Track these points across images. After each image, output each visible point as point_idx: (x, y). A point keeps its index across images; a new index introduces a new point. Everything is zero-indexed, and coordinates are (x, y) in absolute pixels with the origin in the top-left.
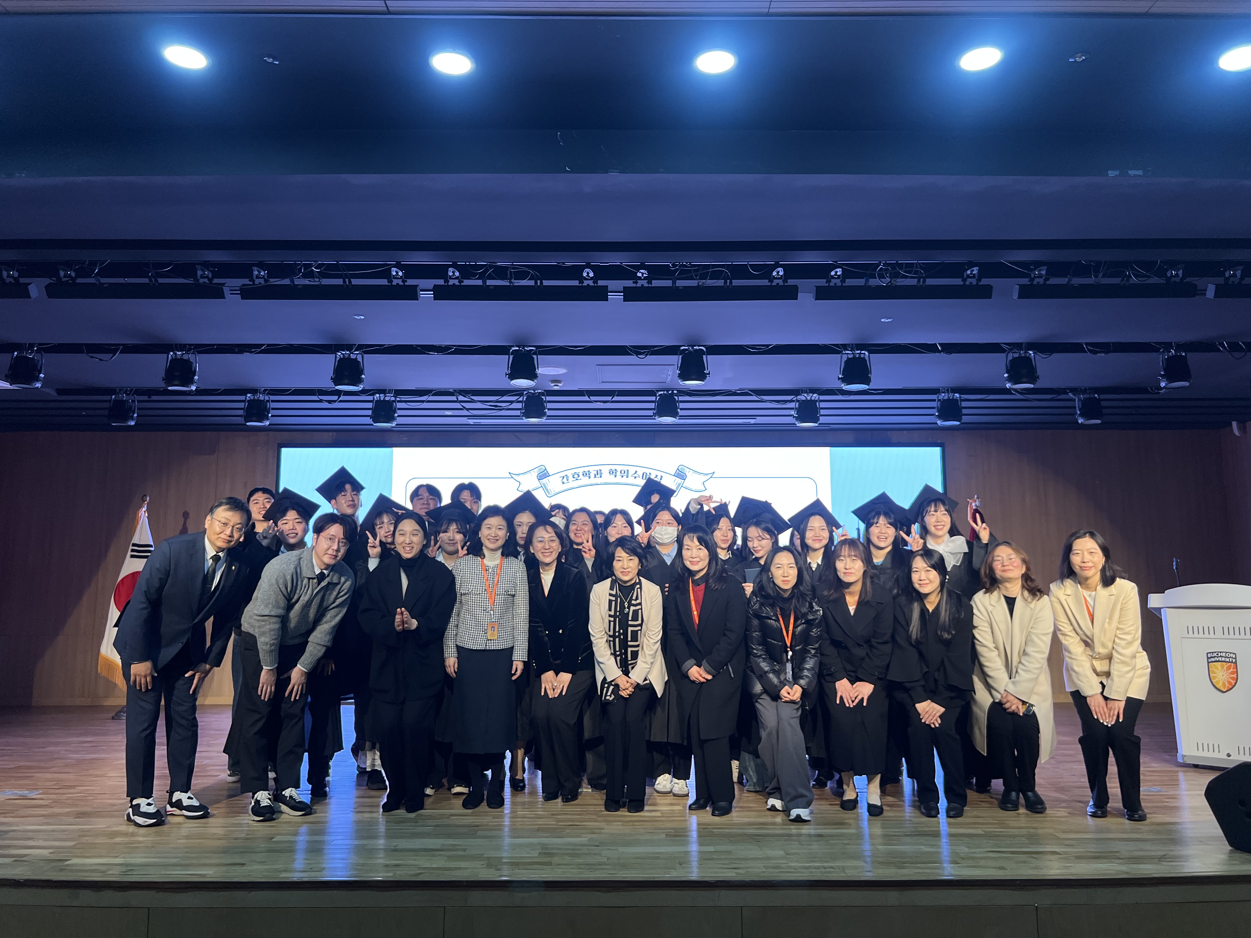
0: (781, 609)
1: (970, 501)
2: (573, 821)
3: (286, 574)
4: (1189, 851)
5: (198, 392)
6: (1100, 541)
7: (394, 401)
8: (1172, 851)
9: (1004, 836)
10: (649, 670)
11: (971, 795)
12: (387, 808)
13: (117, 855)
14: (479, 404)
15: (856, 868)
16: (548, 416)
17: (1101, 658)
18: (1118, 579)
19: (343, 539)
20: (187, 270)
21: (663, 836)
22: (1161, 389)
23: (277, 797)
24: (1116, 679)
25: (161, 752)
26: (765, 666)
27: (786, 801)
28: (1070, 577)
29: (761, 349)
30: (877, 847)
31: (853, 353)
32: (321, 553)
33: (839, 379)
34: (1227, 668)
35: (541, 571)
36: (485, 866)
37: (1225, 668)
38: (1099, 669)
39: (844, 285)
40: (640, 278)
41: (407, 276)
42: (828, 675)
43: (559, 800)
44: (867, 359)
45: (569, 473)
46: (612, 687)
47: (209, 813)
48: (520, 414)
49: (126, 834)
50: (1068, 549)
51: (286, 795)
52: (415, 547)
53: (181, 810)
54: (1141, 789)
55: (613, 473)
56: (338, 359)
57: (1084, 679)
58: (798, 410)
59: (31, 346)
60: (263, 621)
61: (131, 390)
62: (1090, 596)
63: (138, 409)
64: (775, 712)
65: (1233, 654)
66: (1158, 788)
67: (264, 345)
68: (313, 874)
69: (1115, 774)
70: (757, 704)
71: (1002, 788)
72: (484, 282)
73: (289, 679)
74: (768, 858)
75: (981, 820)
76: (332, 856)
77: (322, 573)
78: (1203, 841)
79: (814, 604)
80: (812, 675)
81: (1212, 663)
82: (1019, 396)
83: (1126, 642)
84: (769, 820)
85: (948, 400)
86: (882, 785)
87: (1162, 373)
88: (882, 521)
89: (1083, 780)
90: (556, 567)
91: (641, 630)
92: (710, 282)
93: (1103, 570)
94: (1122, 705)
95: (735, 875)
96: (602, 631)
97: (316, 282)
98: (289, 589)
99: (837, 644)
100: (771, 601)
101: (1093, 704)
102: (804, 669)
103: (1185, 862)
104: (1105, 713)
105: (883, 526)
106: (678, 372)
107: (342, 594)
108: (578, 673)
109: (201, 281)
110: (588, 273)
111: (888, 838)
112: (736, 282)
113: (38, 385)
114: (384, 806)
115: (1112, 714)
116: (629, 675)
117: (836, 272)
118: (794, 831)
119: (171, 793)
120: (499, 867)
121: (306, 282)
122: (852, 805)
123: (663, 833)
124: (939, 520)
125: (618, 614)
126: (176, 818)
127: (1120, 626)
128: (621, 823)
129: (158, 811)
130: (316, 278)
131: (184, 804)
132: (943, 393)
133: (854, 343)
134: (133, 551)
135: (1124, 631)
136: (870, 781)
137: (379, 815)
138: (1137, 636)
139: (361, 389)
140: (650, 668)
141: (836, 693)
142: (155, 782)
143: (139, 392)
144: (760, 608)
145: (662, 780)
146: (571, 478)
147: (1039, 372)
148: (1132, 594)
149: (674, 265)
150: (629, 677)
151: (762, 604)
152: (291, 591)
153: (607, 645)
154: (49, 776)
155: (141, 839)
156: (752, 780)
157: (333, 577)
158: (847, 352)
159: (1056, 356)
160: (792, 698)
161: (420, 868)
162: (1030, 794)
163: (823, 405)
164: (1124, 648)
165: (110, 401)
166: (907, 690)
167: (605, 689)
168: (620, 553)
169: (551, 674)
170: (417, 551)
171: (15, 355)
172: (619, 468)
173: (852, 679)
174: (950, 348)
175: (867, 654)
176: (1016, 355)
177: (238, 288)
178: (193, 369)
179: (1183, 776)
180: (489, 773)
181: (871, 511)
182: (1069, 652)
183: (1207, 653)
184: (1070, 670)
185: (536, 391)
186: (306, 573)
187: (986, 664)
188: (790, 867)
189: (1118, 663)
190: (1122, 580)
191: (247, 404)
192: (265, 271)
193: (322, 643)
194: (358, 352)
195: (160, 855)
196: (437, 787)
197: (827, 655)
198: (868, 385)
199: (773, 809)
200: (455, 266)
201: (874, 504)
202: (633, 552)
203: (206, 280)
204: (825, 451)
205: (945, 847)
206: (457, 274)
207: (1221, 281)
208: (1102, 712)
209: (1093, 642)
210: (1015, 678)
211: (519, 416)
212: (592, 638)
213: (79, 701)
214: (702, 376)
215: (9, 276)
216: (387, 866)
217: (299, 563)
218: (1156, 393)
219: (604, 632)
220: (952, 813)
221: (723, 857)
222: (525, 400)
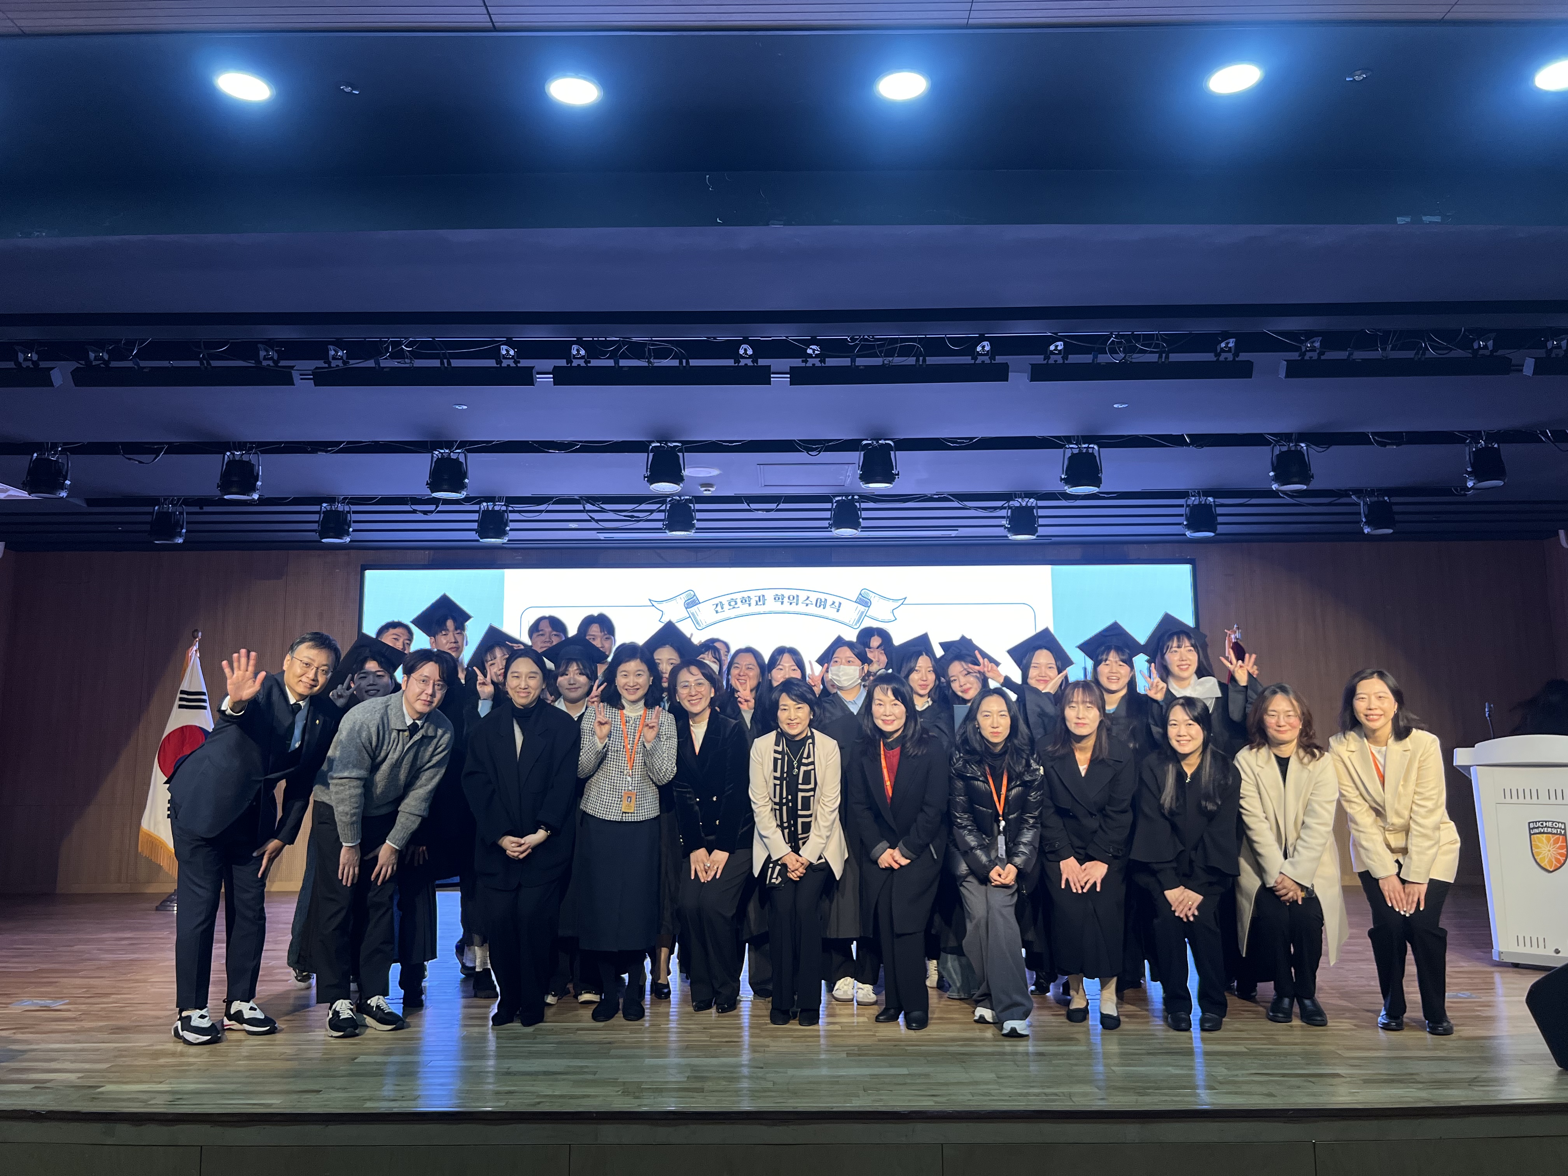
0: (990, 767)
1: (1229, 632)
2: (730, 1037)
3: (371, 726)
4: (1508, 1072)
5: (262, 501)
6: (1390, 683)
7: (505, 511)
8: (1485, 1072)
9: (1275, 1054)
10: (824, 845)
11: (1233, 1002)
12: (498, 1020)
13: (161, 1080)
14: (611, 513)
15: (1085, 1095)
16: (697, 529)
17: (1396, 830)
18: (1414, 730)
19: (439, 681)
20: (247, 350)
21: (844, 1055)
22: (1469, 489)
23: (361, 1008)
24: (1414, 857)
25: (219, 950)
26: (972, 841)
27: (997, 1011)
28: (1355, 729)
29: (963, 443)
30: (1113, 1068)
31: (1079, 448)
32: (412, 699)
33: (1061, 479)
34: (1554, 841)
35: (691, 723)
36: (620, 1093)
37: (1552, 841)
38: (1393, 845)
39: (1066, 362)
40: (810, 356)
41: (520, 355)
42: (1052, 852)
43: (713, 1010)
44: (1096, 454)
45: (725, 600)
46: (778, 868)
47: (276, 1028)
48: (662, 526)
49: (173, 1054)
50: (1351, 694)
51: (372, 1004)
52: (533, 692)
53: (241, 1023)
54: (1446, 994)
55: (779, 599)
56: (435, 459)
57: (1374, 857)
58: (1011, 519)
59: (54, 446)
60: (342, 785)
61: (179, 500)
62: (1379, 752)
63: (188, 523)
64: (984, 898)
65: (1562, 823)
66: (1468, 993)
67: (344, 442)
68: (404, 1104)
69: (1414, 975)
70: (961, 888)
71: (1273, 993)
72: (617, 362)
73: (376, 859)
74: (976, 1083)
75: (1244, 1035)
76: (430, 1081)
77: (414, 725)
78: (1526, 1059)
79: (1032, 761)
80: (1030, 851)
81: (1535, 836)
82: (1288, 500)
83: (1426, 809)
84: (977, 1034)
85: (1200, 504)
86: (1119, 991)
87: (1469, 469)
88: (1113, 657)
89: (1372, 983)
90: (709, 718)
91: (814, 796)
92: (897, 360)
93: (1396, 719)
94: (1424, 888)
95: (933, 1104)
96: (765, 797)
97: (406, 363)
98: (374, 744)
99: (1062, 812)
100: (978, 758)
101: (1386, 888)
102: (1019, 843)
103: (1502, 1086)
104: (1402, 900)
105: (1114, 664)
106: (859, 472)
107: (439, 750)
108: (738, 851)
109: (265, 363)
110: (746, 350)
111: (1126, 1057)
112: (931, 360)
113: (64, 494)
114: (494, 1018)
115: (1410, 901)
116: (800, 853)
117: (1057, 346)
118: (1008, 1049)
119: (229, 1003)
120: (637, 1094)
121: (395, 363)
122: (1081, 1015)
123: (843, 1051)
124: (1184, 658)
125: (785, 775)
126: (236, 1033)
127: (1418, 790)
128: (790, 1039)
129: (213, 1024)
130: (407, 358)
131: (246, 1017)
132: (1193, 496)
133: (1080, 434)
134: (181, 699)
135: (1424, 796)
136: (1103, 986)
137: (488, 1029)
138: (1440, 802)
139: (463, 496)
140: (826, 844)
141: (1061, 875)
142: (211, 989)
143: (188, 502)
144: (964, 766)
145: (843, 985)
146: (726, 606)
147: (1314, 470)
148: (1433, 749)
149: (853, 340)
150: (800, 855)
151: (966, 762)
152: (377, 746)
153: (772, 815)
154: (78, 981)
155: (192, 1060)
156: (956, 985)
157: (428, 728)
158: (1071, 446)
159: (1335, 449)
160: (1003, 881)
161: (539, 1096)
162: (1307, 1002)
163: (1041, 512)
164: (1424, 817)
165: (152, 513)
166: (1154, 873)
167: (770, 870)
168: (785, 700)
169: (702, 852)
170: (534, 697)
171: (34, 458)
172: (787, 593)
173: (1081, 857)
174: (1199, 440)
175: (1100, 826)
176: (1285, 449)
177: (310, 372)
178: (255, 474)
179: (1499, 978)
180: (626, 976)
181: (1099, 646)
182: (1356, 823)
183: (1529, 823)
184: (1357, 845)
185: (682, 498)
186: (395, 724)
187: (1255, 838)
188: (1003, 1094)
189: (1416, 836)
190: (1420, 731)
191: (322, 515)
192: (343, 351)
193: (417, 813)
194: (459, 451)
195: (214, 1080)
196: (561, 993)
197: (1050, 827)
198: (1099, 487)
199: (982, 1020)
200: (579, 342)
201: (1106, 636)
202: (802, 698)
203: (271, 363)
204: (1046, 569)
205: (1200, 1068)
206: (583, 352)
207: (1541, 353)
208: (1398, 898)
209: (1385, 810)
210: (1293, 856)
211: (661, 529)
212: (753, 806)
213: (114, 888)
214: (889, 478)
215: (26, 359)
216: (498, 1093)
217: (386, 711)
218: (1462, 495)
219: (768, 798)
220: (1207, 1025)
221: (918, 1081)
222: (668, 508)
